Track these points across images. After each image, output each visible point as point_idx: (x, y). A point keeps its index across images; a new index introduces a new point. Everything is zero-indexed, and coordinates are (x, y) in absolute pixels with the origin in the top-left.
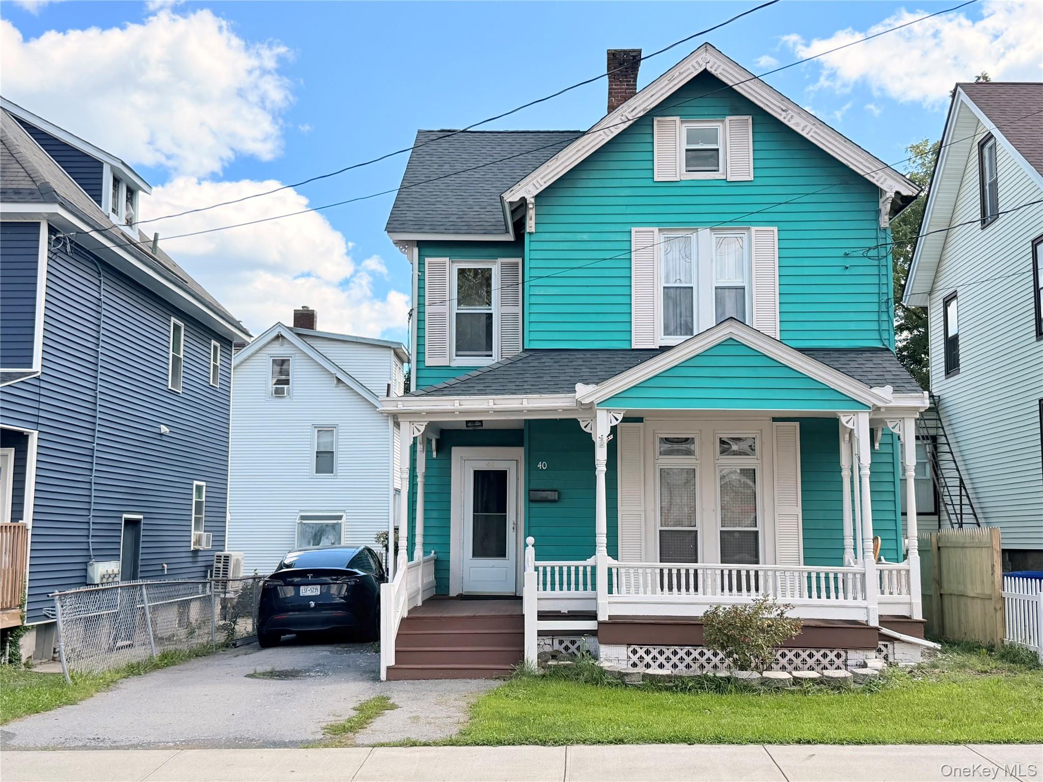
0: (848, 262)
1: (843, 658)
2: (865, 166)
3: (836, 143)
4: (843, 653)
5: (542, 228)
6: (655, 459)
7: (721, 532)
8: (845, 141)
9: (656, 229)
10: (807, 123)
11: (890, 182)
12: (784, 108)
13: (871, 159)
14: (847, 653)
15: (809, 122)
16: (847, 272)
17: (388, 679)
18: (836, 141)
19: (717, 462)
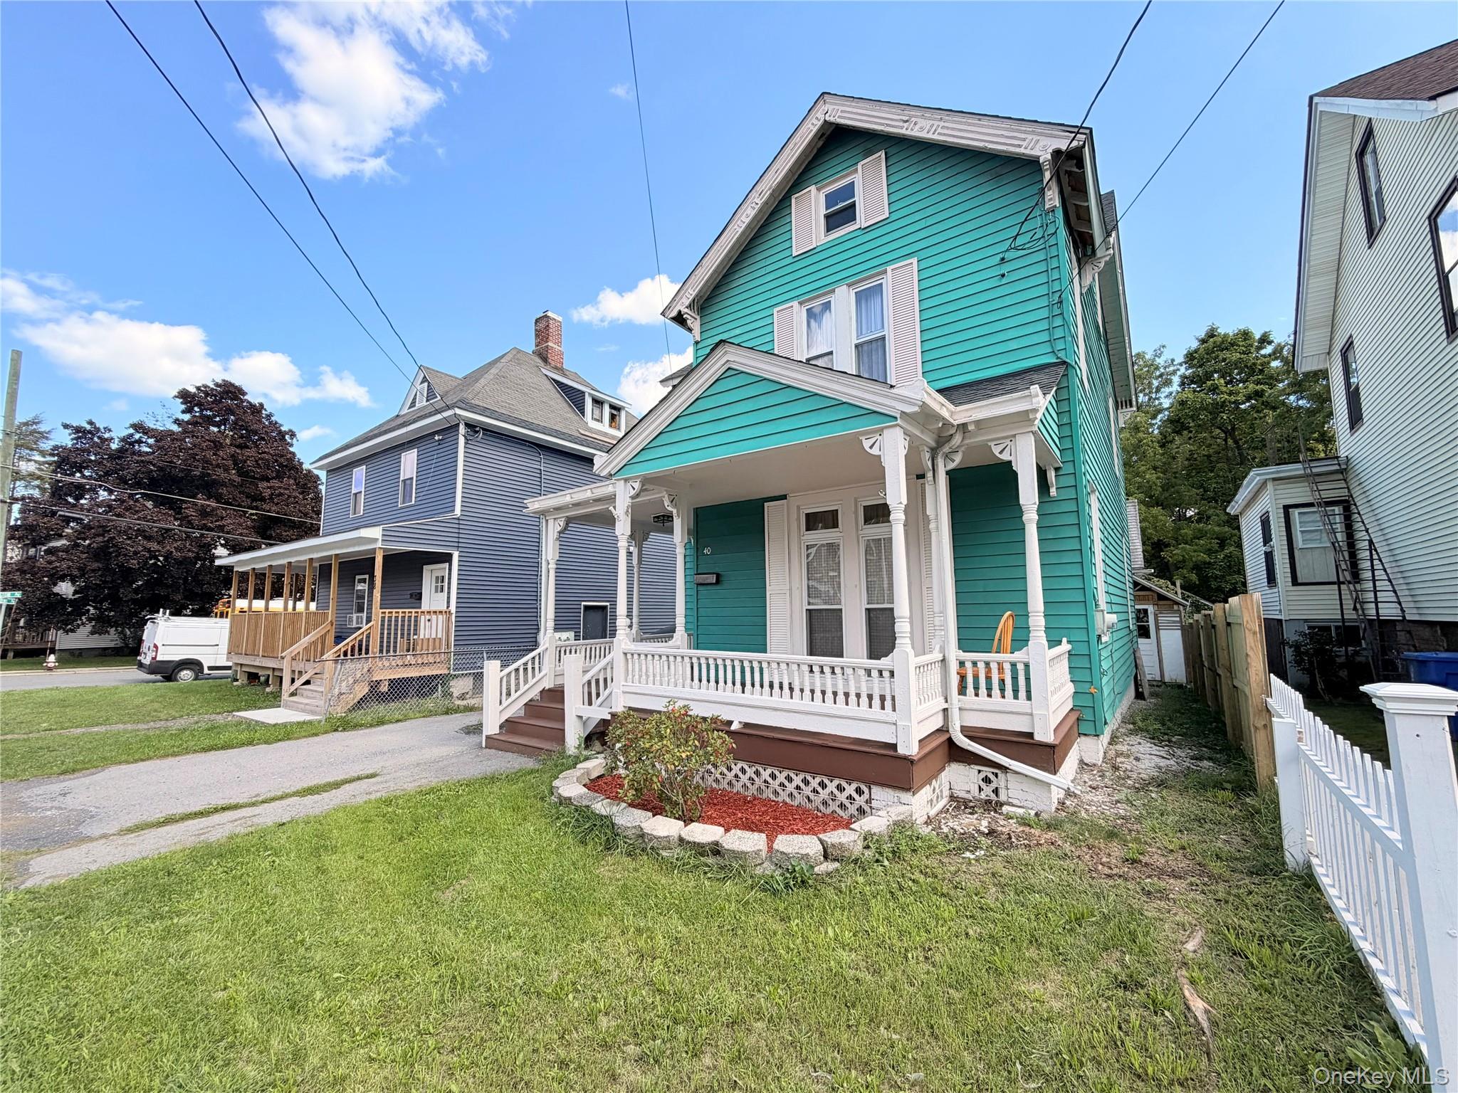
0: (1005, 269)
1: (866, 796)
2: (1007, 137)
3: (970, 128)
4: (864, 787)
5: (706, 335)
6: (800, 536)
7: (868, 610)
8: (980, 120)
9: (795, 303)
10: (932, 122)
11: (1044, 141)
12: (906, 118)
13: (1015, 125)
14: (870, 788)
15: (935, 119)
16: (1004, 281)
17: (486, 747)
18: (970, 124)
19: (860, 532)
